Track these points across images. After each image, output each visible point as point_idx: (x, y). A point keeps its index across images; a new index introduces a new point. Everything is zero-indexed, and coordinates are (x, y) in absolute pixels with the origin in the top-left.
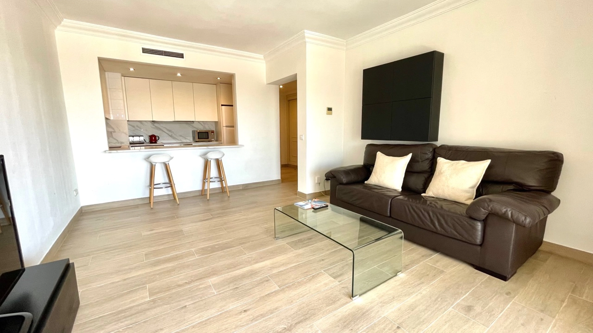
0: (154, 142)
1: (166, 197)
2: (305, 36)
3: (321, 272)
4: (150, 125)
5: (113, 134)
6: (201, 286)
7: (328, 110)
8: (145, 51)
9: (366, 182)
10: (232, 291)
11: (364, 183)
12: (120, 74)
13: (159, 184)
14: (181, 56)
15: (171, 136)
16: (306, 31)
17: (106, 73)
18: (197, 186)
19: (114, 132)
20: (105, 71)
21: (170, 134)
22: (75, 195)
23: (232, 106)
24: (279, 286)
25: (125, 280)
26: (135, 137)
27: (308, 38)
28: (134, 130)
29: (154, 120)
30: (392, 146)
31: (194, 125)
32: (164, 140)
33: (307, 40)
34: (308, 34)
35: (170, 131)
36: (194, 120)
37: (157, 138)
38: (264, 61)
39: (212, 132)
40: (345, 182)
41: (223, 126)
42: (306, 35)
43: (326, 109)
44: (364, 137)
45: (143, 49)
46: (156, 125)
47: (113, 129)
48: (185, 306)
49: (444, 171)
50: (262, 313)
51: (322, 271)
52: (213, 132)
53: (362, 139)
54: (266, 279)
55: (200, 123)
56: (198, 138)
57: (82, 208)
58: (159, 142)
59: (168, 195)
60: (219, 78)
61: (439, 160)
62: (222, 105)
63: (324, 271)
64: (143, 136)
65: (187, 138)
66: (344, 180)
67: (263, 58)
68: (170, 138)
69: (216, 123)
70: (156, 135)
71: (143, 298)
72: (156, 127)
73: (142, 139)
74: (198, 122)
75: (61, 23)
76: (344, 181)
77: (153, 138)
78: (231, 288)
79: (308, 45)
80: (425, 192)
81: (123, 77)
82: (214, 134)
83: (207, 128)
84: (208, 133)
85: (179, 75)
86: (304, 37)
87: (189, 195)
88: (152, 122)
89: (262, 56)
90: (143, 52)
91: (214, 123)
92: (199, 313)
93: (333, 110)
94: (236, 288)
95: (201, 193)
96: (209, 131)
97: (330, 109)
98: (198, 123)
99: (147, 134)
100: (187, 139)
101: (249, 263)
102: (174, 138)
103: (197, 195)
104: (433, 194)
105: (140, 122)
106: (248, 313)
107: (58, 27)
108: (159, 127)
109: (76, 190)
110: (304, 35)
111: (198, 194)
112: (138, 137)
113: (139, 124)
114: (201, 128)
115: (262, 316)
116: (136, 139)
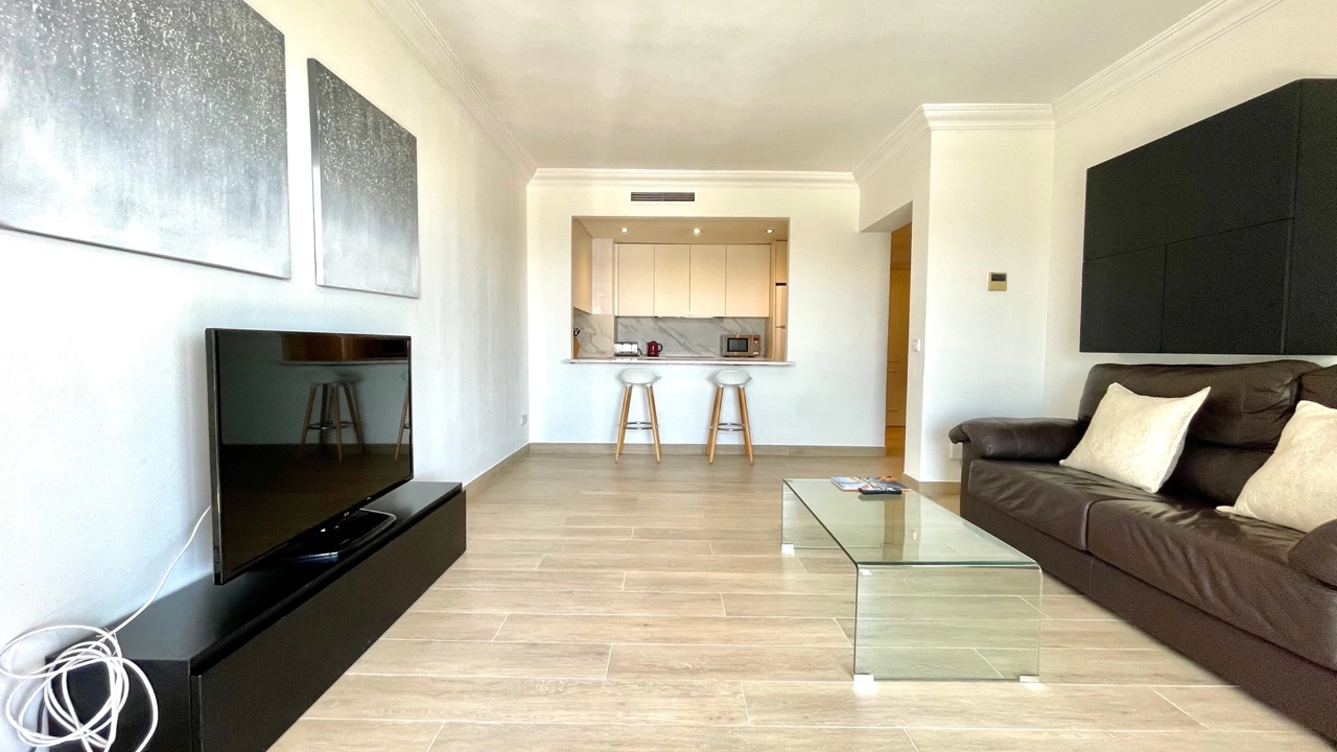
0: (653, 354)
1: (646, 448)
2: (925, 118)
3: (831, 620)
4: (651, 323)
5: (593, 338)
6: (607, 576)
7: (993, 280)
8: (636, 197)
9: (1062, 462)
10: (646, 595)
11: (1058, 464)
12: (611, 241)
13: (635, 423)
14: (690, 197)
15: (682, 345)
16: (924, 106)
17: (595, 242)
18: (700, 439)
19: (595, 334)
20: (592, 238)
21: (682, 341)
22: (522, 423)
23: (785, 284)
24: (728, 614)
25: (525, 541)
26: (625, 345)
27: (936, 119)
28: (626, 333)
29: (656, 315)
30: (1163, 369)
31: (725, 324)
32: (670, 351)
33: (932, 124)
34: (930, 110)
35: (681, 335)
36: (723, 315)
37: (659, 348)
38: (857, 186)
39: (755, 339)
40: (992, 452)
41: (776, 327)
42: (927, 114)
43: (988, 278)
44: (1087, 345)
45: (633, 195)
46: (660, 324)
47: (594, 329)
48: (572, 592)
49: (1299, 441)
50: (669, 636)
51: (834, 619)
52: (757, 338)
53: (1081, 351)
54: (716, 597)
55: (737, 322)
56: (728, 350)
57: (529, 445)
58: (661, 355)
59: (650, 445)
60: (770, 231)
61: (1299, 409)
62: (777, 284)
63: (837, 619)
64: (636, 343)
65: (710, 349)
66: (992, 448)
67: (853, 178)
68: (680, 348)
69: (767, 320)
70: (658, 342)
71: (531, 566)
72: (660, 327)
73: (634, 348)
74: (734, 318)
75: (533, 174)
76: (988, 450)
77: (653, 347)
78: (649, 591)
79: (935, 136)
80: (1232, 503)
81: (616, 245)
82: (759, 343)
83: (750, 330)
84: (747, 339)
85: (697, 231)
86: (925, 121)
87: (684, 451)
88: (655, 320)
89: (851, 174)
90: (632, 200)
91: (763, 321)
92: (583, 604)
93: (1009, 278)
94: (656, 593)
95: (705, 450)
96: (750, 336)
97: (998, 278)
98: (731, 320)
99: (644, 341)
100: (710, 351)
101: (706, 567)
102: (688, 349)
103: (696, 453)
104: (1251, 508)
105: (636, 318)
106: (649, 629)
107: (532, 181)
108: (666, 328)
109: (525, 418)
110: (923, 115)
111: (699, 451)
112: (629, 345)
113: (634, 322)
114: (737, 331)
115: (667, 640)
116: (627, 348)
